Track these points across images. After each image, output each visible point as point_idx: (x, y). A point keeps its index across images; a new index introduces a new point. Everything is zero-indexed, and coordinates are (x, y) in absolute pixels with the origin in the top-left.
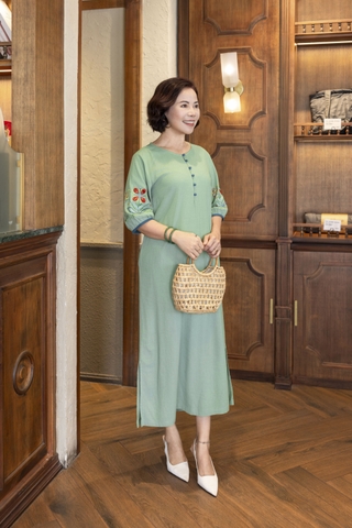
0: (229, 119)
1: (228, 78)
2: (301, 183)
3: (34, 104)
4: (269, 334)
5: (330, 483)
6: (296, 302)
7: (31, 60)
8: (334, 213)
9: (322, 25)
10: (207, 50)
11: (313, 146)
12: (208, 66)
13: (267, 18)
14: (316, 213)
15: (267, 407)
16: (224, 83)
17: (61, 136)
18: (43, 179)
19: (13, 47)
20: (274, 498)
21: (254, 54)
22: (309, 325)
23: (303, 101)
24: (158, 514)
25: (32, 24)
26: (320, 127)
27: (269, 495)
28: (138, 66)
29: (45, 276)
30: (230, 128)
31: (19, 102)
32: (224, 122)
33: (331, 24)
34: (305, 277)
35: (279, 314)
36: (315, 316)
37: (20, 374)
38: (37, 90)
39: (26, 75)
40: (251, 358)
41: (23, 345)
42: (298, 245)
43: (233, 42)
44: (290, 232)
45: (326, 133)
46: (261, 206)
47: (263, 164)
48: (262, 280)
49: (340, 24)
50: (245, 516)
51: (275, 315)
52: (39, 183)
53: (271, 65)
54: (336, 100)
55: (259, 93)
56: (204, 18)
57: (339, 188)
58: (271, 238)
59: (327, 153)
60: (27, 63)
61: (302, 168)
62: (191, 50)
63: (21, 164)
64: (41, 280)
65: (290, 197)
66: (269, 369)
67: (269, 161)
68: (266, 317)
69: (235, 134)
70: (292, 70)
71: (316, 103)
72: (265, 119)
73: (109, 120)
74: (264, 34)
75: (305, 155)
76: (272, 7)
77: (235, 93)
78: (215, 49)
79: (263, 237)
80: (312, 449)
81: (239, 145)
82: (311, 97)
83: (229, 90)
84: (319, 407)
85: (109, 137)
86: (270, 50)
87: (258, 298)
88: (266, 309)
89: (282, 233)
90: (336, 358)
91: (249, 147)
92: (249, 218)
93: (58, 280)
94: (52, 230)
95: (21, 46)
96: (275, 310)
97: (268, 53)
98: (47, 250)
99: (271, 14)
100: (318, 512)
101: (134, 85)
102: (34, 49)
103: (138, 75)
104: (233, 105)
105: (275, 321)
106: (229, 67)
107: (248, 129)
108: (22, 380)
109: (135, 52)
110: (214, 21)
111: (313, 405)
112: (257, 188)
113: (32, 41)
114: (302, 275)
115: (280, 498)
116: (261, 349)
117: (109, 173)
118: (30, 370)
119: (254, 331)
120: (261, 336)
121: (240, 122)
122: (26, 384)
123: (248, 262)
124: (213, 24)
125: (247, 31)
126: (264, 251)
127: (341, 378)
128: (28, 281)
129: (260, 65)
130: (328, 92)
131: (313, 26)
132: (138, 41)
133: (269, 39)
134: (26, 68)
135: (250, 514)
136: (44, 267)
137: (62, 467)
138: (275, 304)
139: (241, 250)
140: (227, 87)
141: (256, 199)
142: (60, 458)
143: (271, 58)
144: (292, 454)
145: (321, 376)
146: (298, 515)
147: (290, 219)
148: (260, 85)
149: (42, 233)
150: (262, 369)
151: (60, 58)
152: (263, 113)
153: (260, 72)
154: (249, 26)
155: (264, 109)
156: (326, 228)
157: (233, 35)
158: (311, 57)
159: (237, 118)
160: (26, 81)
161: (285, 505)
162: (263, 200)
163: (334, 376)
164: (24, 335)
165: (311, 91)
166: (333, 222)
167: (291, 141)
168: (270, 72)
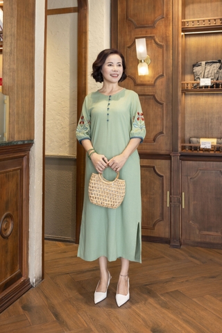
0: (142, 79)
1: (140, 54)
2: (188, 119)
3: (15, 67)
4: (167, 213)
5: (195, 300)
6: (183, 193)
7: (13, 41)
8: (209, 138)
9: (198, 21)
10: (128, 38)
11: (195, 96)
12: (129, 47)
13: (165, 17)
14: (197, 138)
15: (164, 257)
16: (138, 57)
17: (32, 87)
18: (20, 111)
19: (4, 34)
20: (158, 306)
21: (157, 40)
22: (192, 208)
23: (188, 69)
24: (86, 313)
25: (15, 20)
26: (198, 84)
27: (156, 305)
28: (86, 48)
29: (21, 170)
30: (143, 85)
31: (6, 66)
32: (138, 81)
33: (204, 21)
34: (189, 178)
35: (172, 201)
36: (195, 202)
37: (4, 226)
38: (17, 59)
39: (11, 50)
40: (156, 228)
41: (7, 209)
42: (184, 157)
43: (144, 32)
44: (180, 149)
45: (202, 87)
46: (162, 133)
47: (163, 107)
48: (163, 179)
49: (209, 20)
50: (139, 315)
51: (170, 201)
52: (18, 114)
53: (167, 46)
54: (208, 67)
55: (160, 63)
56: (127, 18)
57: (212, 122)
58: (168, 153)
59: (204, 101)
60: (11, 43)
61: (188, 110)
62: (119, 38)
63: (7, 102)
64: (19, 171)
65: (179, 127)
66: (167, 235)
67: (167, 105)
68: (165, 203)
69: (146, 89)
70: (180, 49)
71: (196, 69)
72: (164, 80)
73: (69, 81)
74: (163, 27)
75: (190, 102)
76: (168, 11)
77: (145, 63)
78: (133, 37)
79: (163, 152)
80: (187, 281)
81: (148, 95)
82: (194, 66)
83: (141, 61)
84: (196, 258)
85: (69, 90)
86: (166, 37)
87: (160, 191)
88: (165, 198)
89: (174, 149)
90: (209, 229)
91: (154, 96)
92: (154, 140)
93: (31, 173)
94: (26, 142)
95: (8, 33)
96: (170, 198)
97: (165, 39)
98: (23, 154)
99: (167, 15)
100: (184, 314)
101: (83, 59)
102: (16, 35)
103: (86, 53)
104: (144, 71)
105: (170, 205)
106: (141, 47)
107: (153, 85)
108: (6, 230)
109: (84, 39)
110: (133, 20)
111: (192, 257)
112: (159, 122)
113: (15, 30)
114: (187, 176)
115: (162, 306)
116: (162, 223)
117: (68, 112)
118: (11, 224)
119: (158, 212)
120: (162, 214)
121: (149, 81)
122: (8, 233)
123: (154, 167)
124: (132, 21)
125: (153, 26)
126: (163, 161)
127: (212, 241)
128: (10, 171)
129: (160, 46)
130: (203, 63)
131: (193, 22)
132: (86, 33)
133: (166, 30)
134: (11, 46)
135: (142, 314)
136: (21, 164)
137: (32, 287)
138: (171, 194)
139: (149, 160)
140: (140, 59)
141: (159, 128)
142: (31, 280)
143: (167, 41)
144: (174, 283)
145: (199, 240)
146: (172, 316)
147: (179, 141)
148: (160, 58)
149: (19, 143)
150: (163, 235)
151: (33, 41)
152: (162, 75)
153: (161, 50)
154: (154, 22)
155: (163, 73)
156: (202, 146)
157: (144, 28)
158: (193, 42)
159: (147, 79)
160: (11, 53)
161: (164, 311)
162: (163, 129)
163: (207, 240)
164: (7, 203)
165: (194, 62)
166: (207, 143)
167: (180, 93)
168: (167, 50)
